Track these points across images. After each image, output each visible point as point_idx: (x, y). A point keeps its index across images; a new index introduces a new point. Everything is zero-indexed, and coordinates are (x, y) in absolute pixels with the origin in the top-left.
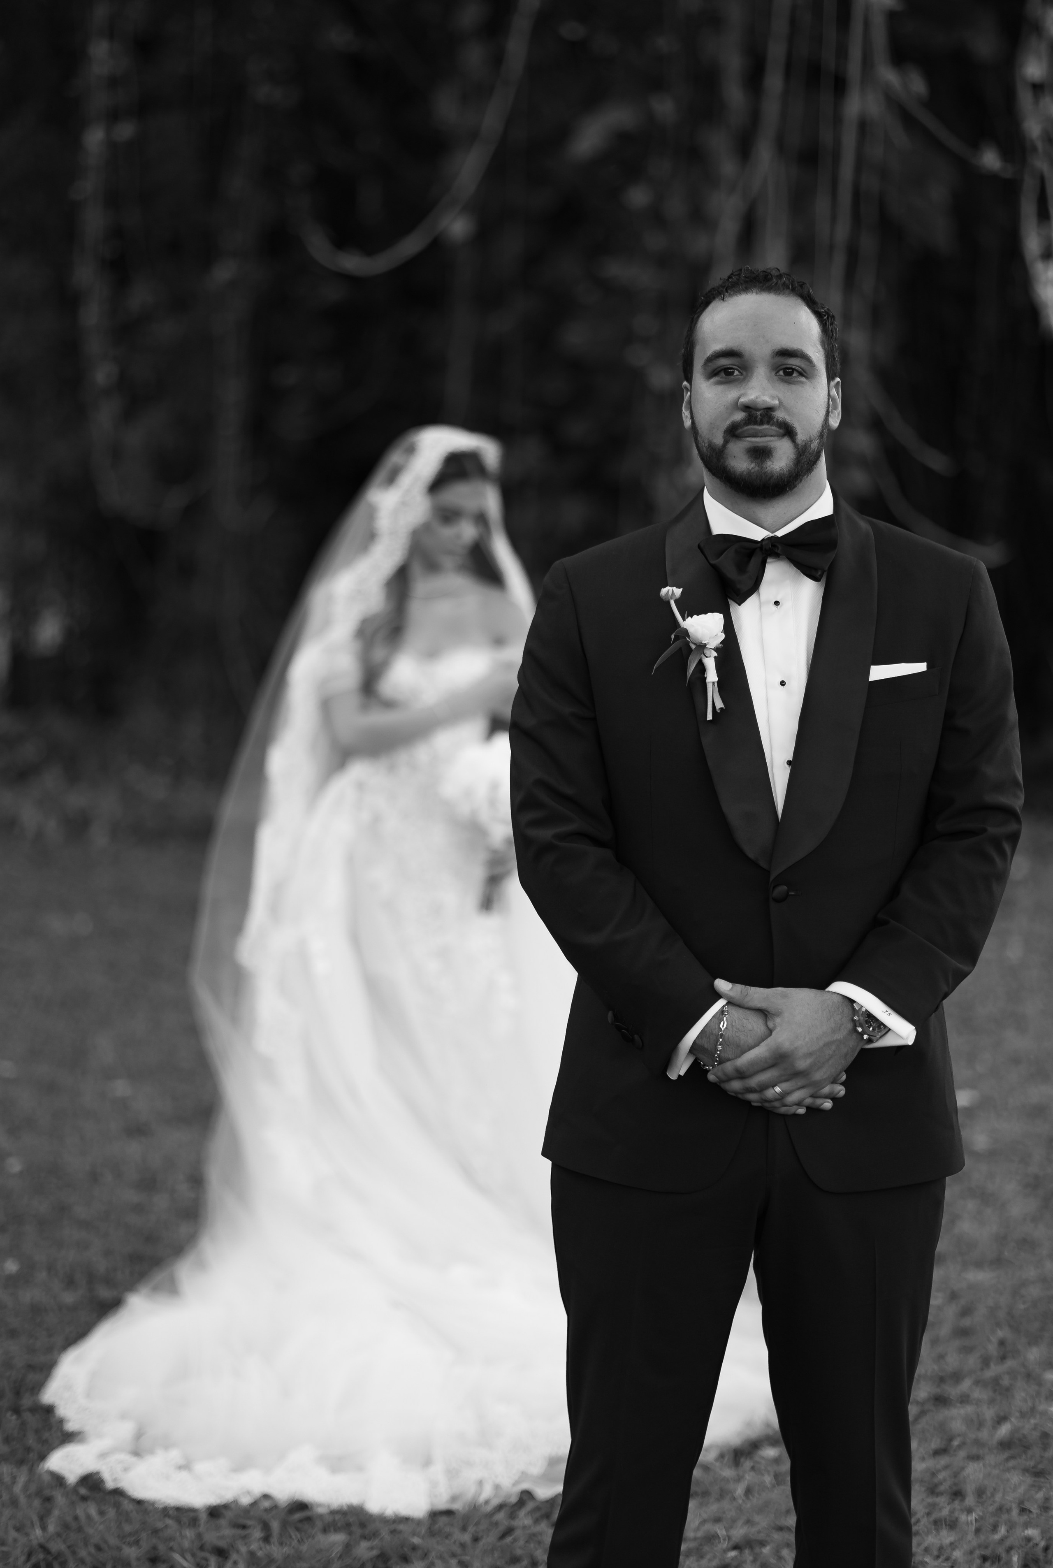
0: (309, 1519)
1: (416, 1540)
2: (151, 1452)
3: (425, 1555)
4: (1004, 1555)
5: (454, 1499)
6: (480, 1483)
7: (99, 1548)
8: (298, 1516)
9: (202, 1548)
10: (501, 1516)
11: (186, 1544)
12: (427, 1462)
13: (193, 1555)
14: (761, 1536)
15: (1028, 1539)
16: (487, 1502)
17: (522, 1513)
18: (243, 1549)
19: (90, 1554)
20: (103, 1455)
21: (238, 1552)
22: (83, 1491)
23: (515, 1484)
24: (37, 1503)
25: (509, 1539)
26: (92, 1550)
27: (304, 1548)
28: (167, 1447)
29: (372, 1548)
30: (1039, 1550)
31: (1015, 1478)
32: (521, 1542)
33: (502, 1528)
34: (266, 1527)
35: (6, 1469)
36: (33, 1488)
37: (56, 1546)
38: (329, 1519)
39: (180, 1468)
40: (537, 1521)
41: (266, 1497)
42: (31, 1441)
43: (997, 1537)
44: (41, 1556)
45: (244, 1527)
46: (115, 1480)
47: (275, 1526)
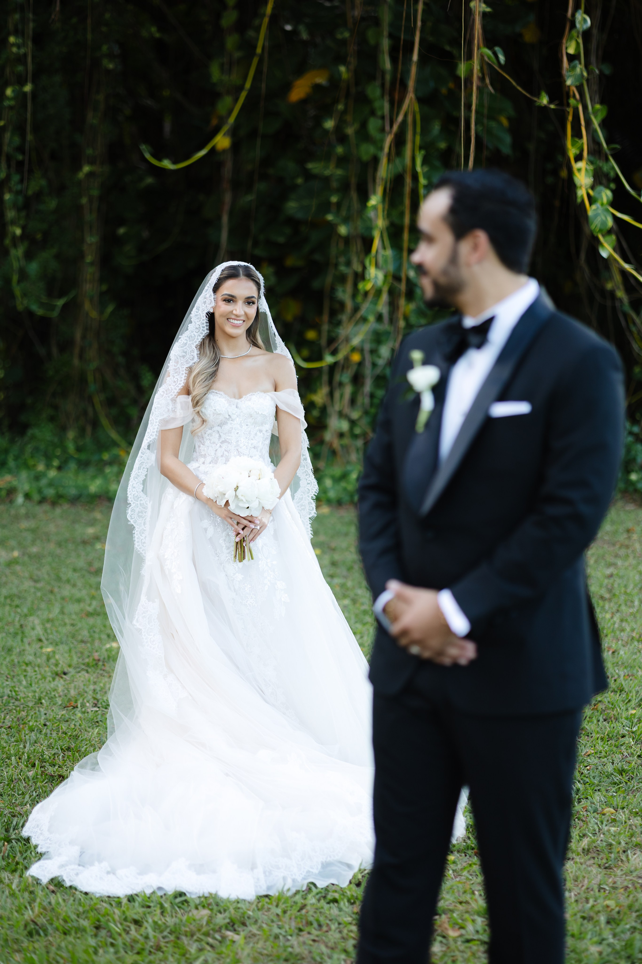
0: (186, 901)
1: (250, 913)
2: (92, 864)
3: (256, 922)
4: (595, 916)
5: (269, 888)
6: (284, 879)
7: (65, 921)
8: (179, 900)
9: (125, 919)
10: (298, 898)
11: (117, 917)
12: (253, 867)
13: (121, 924)
14: (451, 907)
15: (608, 906)
16: (289, 890)
17: (310, 896)
18: (150, 920)
19: (60, 924)
20: (62, 866)
21: (147, 921)
22: (52, 887)
23: (304, 879)
24: (26, 895)
25: (304, 912)
26: (61, 922)
27: (185, 918)
28: (100, 861)
29: (224, 919)
30: (614, 913)
31: (594, 870)
32: (311, 913)
33: (299, 905)
34: (162, 906)
35: (5, 875)
36: (22, 886)
37: (42, 920)
38: (197, 902)
39: (108, 873)
40: (319, 900)
41: (160, 888)
42: (18, 858)
43: (589, 905)
44: (32, 926)
45: (149, 907)
46: (70, 881)
47: (167, 905)
